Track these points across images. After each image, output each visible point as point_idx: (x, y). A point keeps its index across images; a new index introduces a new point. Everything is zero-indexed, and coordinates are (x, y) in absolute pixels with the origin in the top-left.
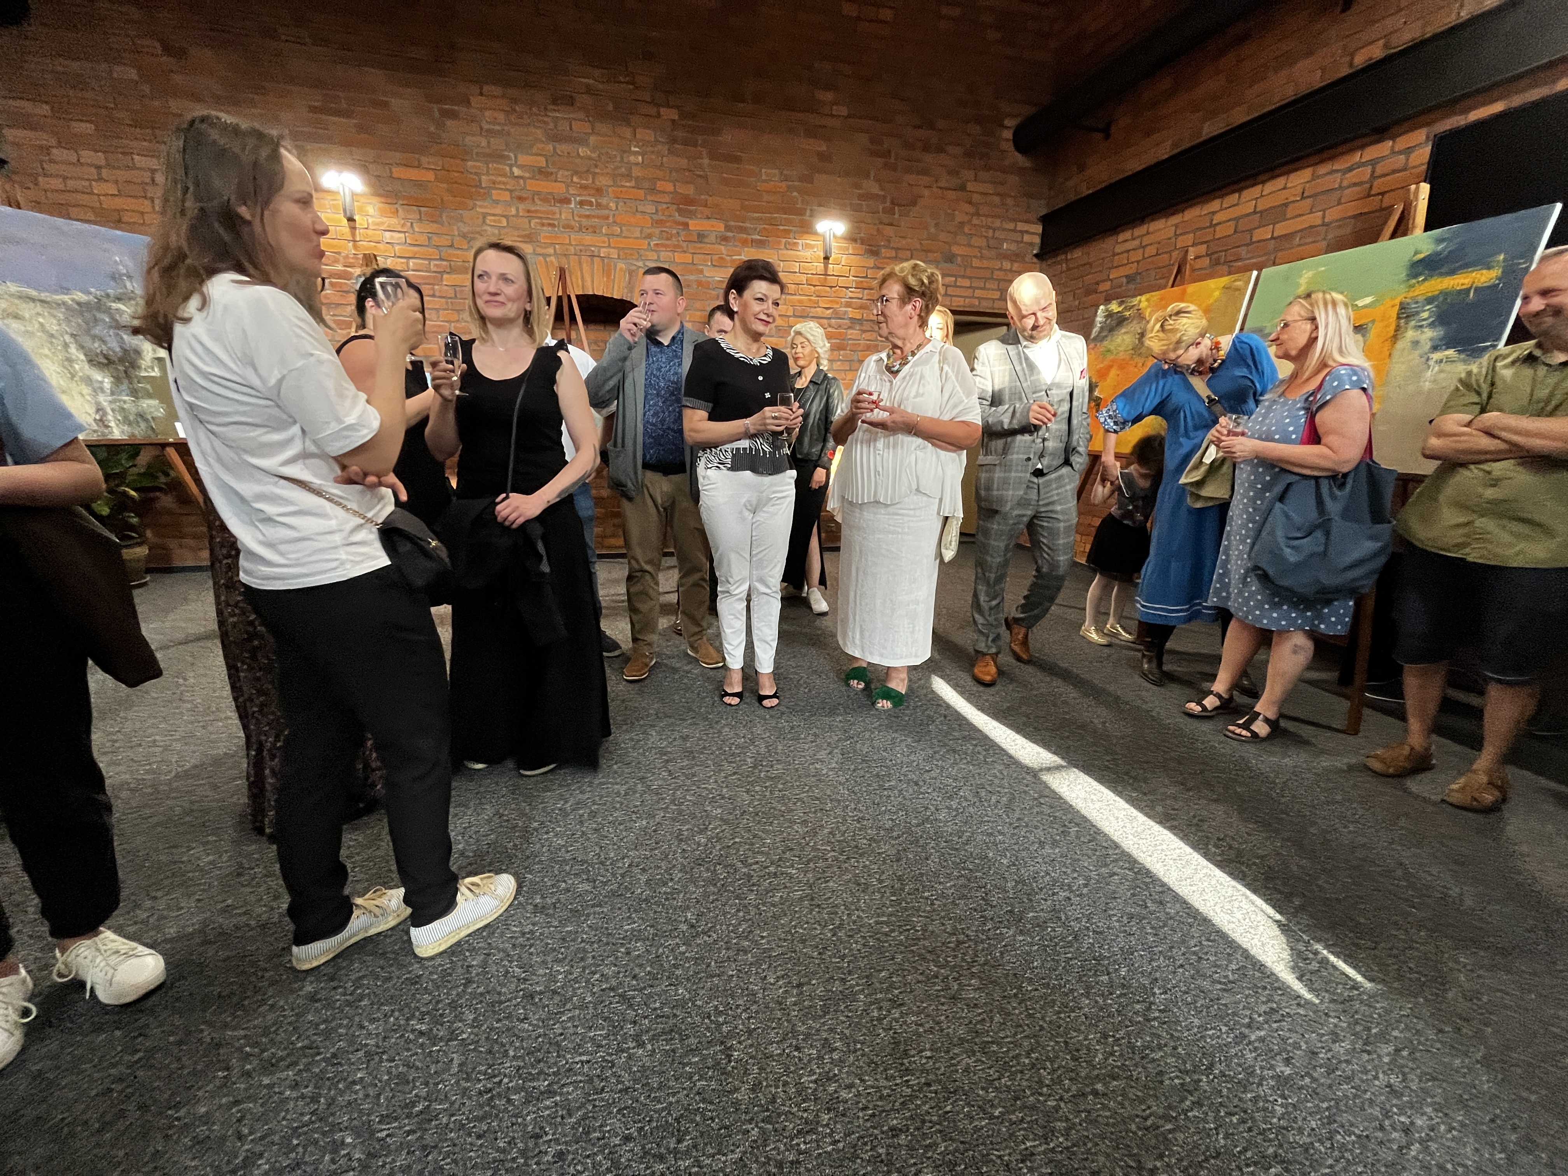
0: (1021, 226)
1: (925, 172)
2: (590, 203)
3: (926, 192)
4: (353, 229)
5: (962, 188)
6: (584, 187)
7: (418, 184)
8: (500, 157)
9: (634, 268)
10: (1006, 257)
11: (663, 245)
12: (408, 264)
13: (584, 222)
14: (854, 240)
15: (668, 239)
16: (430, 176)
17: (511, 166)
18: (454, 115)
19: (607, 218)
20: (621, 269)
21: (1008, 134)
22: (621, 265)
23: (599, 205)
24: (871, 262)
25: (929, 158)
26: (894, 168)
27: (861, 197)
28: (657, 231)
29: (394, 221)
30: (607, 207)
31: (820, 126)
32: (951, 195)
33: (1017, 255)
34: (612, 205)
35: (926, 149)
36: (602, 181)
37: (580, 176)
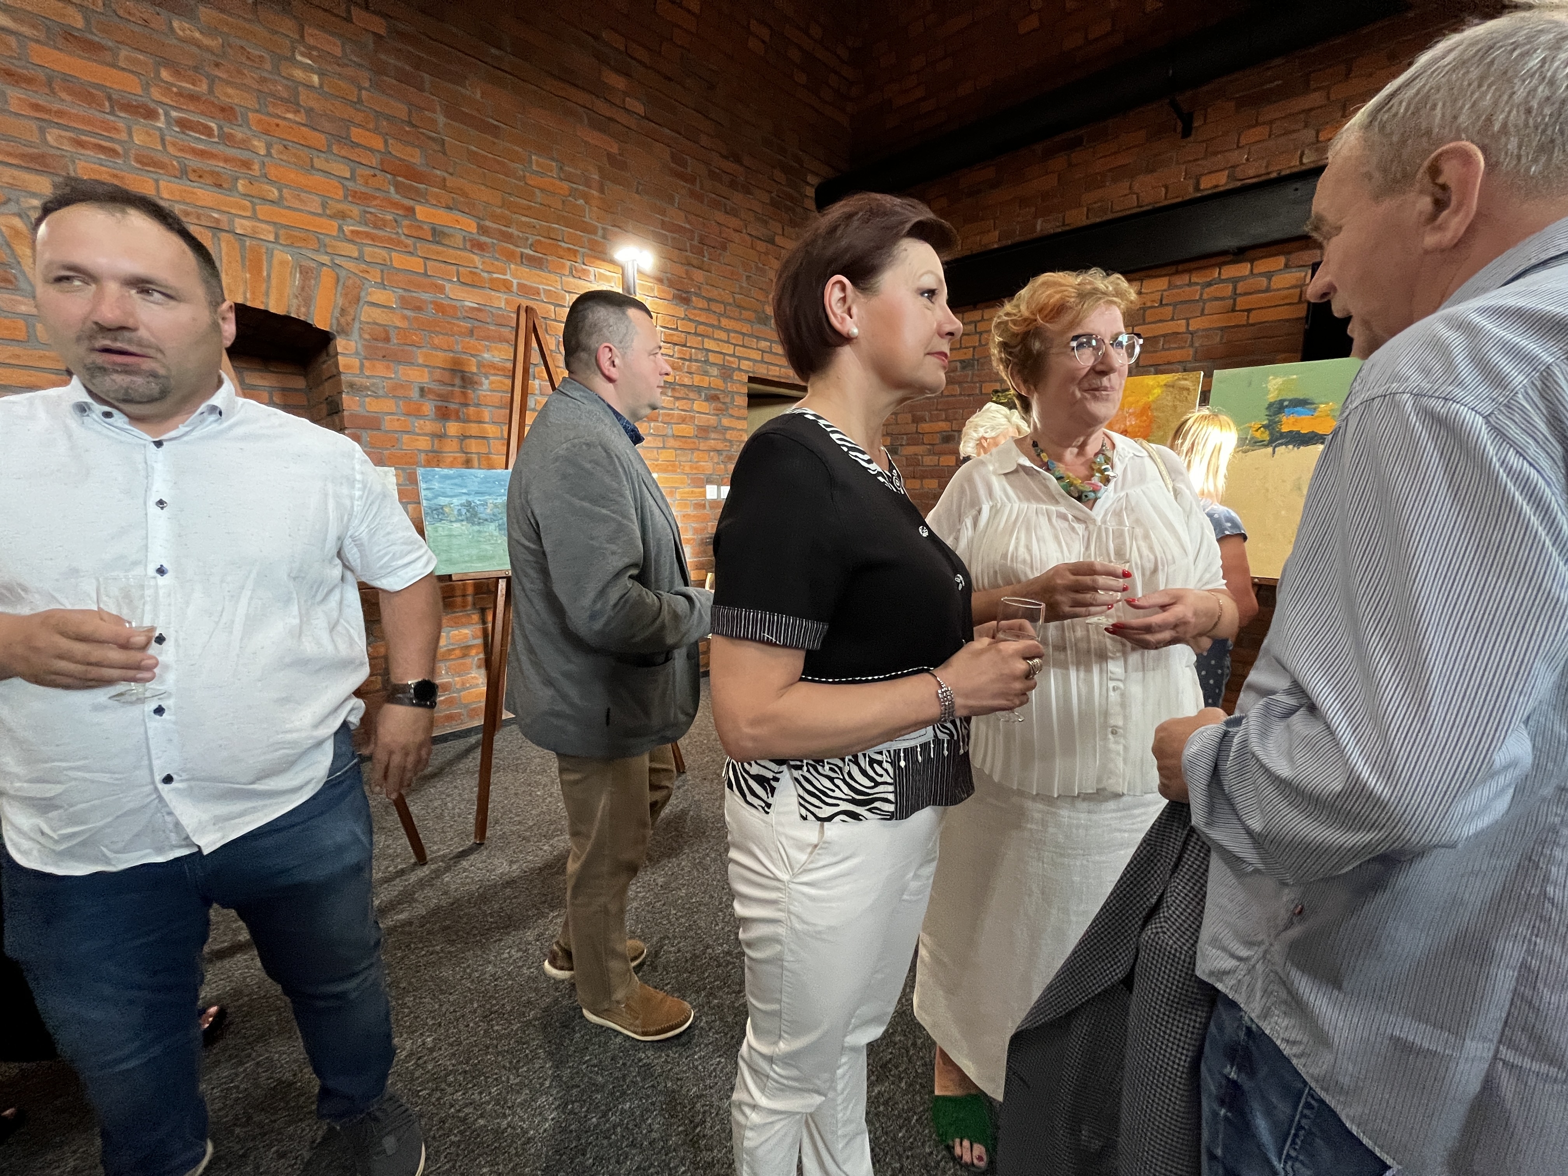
1: (733, 212)
2: (208, 131)
3: (736, 237)
5: (772, 241)
6: (193, 98)
9: (313, 265)
11: (367, 235)
13: (194, 162)
14: (660, 280)
15: (376, 227)
19: (247, 164)
20: (283, 263)
21: (810, 192)
22: (282, 255)
23: (227, 139)
25: (738, 198)
26: (699, 198)
27: (663, 224)
28: (356, 211)
30: (243, 145)
31: (610, 119)
32: (761, 246)
34: (260, 146)
35: (733, 184)
36: (231, 96)
37: (177, 73)
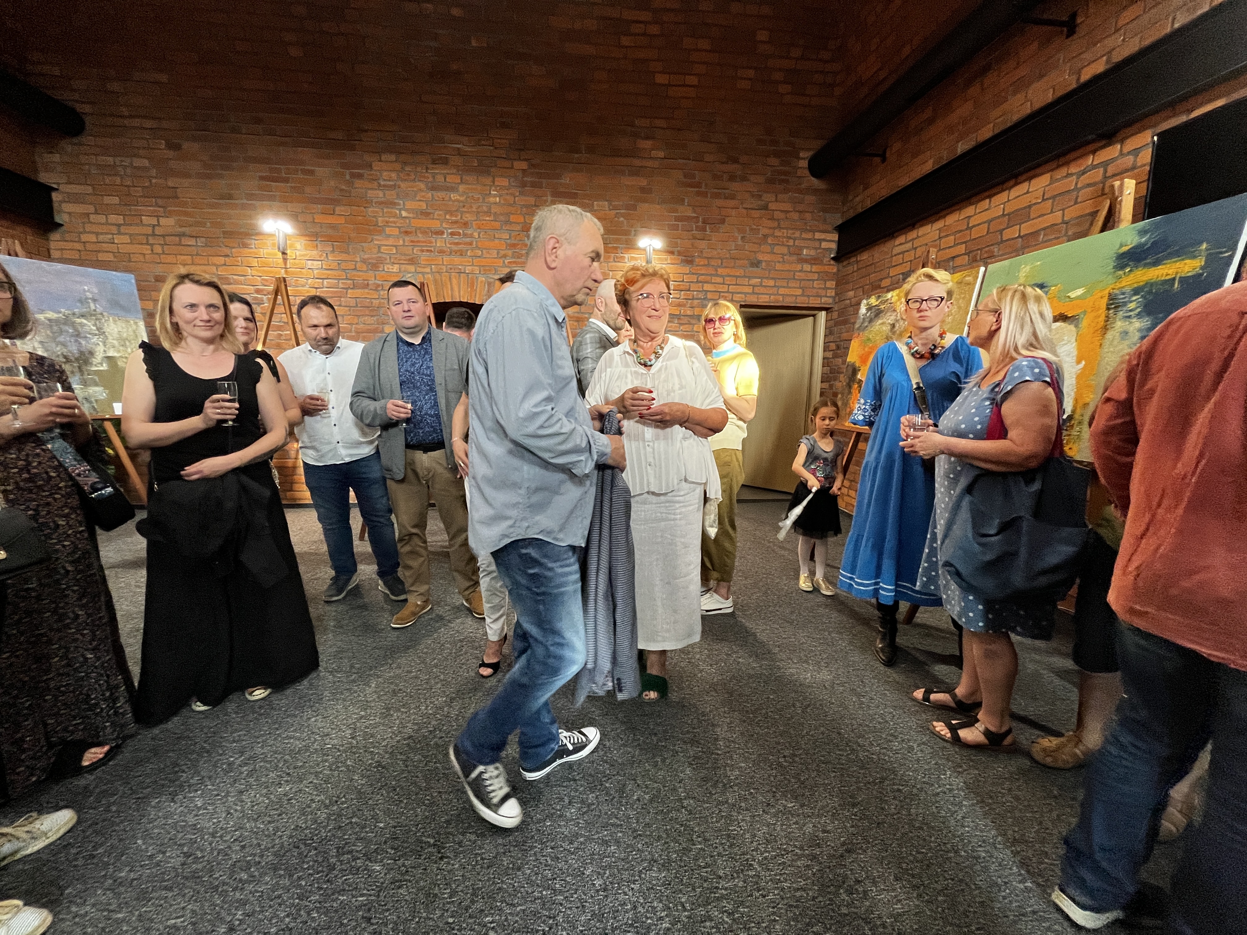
0: (818, 235)
1: (732, 197)
2: (459, 234)
3: (734, 212)
4: (285, 260)
5: (765, 208)
6: (456, 222)
7: (333, 227)
8: (393, 204)
9: (492, 280)
10: (806, 261)
11: (514, 262)
12: (323, 283)
13: (455, 248)
14: (672, 253)
15: (518, 258)
16: (342, 220)
17: (400, 210)
18: (360, 176)
19: (471, 244)
20: (481, 282)
21: (804, 164)
22: (482, 278)
23: (465, 235)
24: (687, 269)
25: (735, 186)
26: (704, 194)
27: (678, 219)
28: (510, 252)
29: (315, 252)
30: (471, 236)
31: (641, 167)
32: (756, 214)
33: (815, 259)
34: (476, 235)
35: (732, 178)
36: (468, 217)
37: (451, 215)
